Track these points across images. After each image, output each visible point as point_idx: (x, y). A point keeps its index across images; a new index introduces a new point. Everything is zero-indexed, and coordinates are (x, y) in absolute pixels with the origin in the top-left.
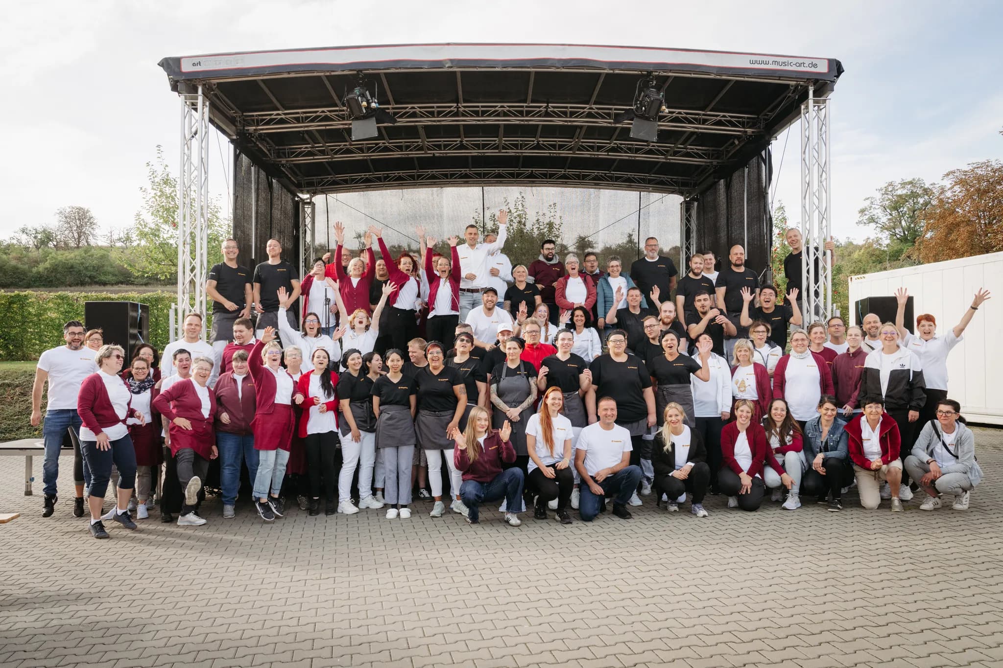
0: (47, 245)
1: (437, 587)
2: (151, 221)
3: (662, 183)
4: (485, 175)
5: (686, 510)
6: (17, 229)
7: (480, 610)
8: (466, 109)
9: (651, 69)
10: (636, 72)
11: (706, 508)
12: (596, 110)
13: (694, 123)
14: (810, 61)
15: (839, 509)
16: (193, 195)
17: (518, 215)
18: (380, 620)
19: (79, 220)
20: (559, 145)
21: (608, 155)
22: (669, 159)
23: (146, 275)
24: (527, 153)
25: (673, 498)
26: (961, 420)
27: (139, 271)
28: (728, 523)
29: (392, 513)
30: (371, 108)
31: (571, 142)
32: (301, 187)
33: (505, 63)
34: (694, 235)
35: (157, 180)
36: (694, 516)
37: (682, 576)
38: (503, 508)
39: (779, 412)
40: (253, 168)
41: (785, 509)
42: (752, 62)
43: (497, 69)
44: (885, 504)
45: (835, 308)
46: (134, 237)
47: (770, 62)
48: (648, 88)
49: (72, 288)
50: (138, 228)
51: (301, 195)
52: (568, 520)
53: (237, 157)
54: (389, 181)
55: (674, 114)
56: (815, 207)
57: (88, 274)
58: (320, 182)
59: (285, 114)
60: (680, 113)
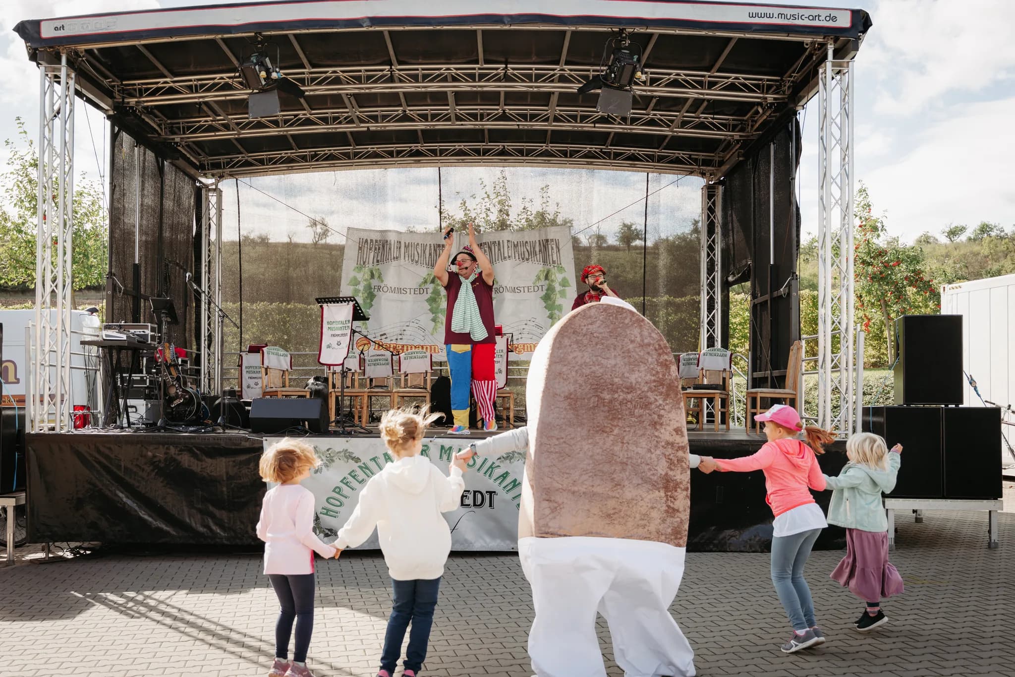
3: (677, 161)
4: (442, 152)
8: (403, 73)
9: (622, 25)
10: (604, 29)
12: (569, 73)
13: (699, 88)
14: (827, 13)
17: (499, 202)
20: (530, 114)
21: (597, 127)
22: (676, 132)
24: (492, 125)
30: (271, 79)
31: (545, 111)
32: (203, 170)
34: (719, 230)
40: (137, 149)
42: (751, 16)
43: (429, 28)
47: (776, 15)
48: (620, 50)
51: (203, 180)
53: (114, 137)
54: (317, 160)
55: (671, 77)
58: (228, 163)
59: (174, 82)
60: (678, 75)
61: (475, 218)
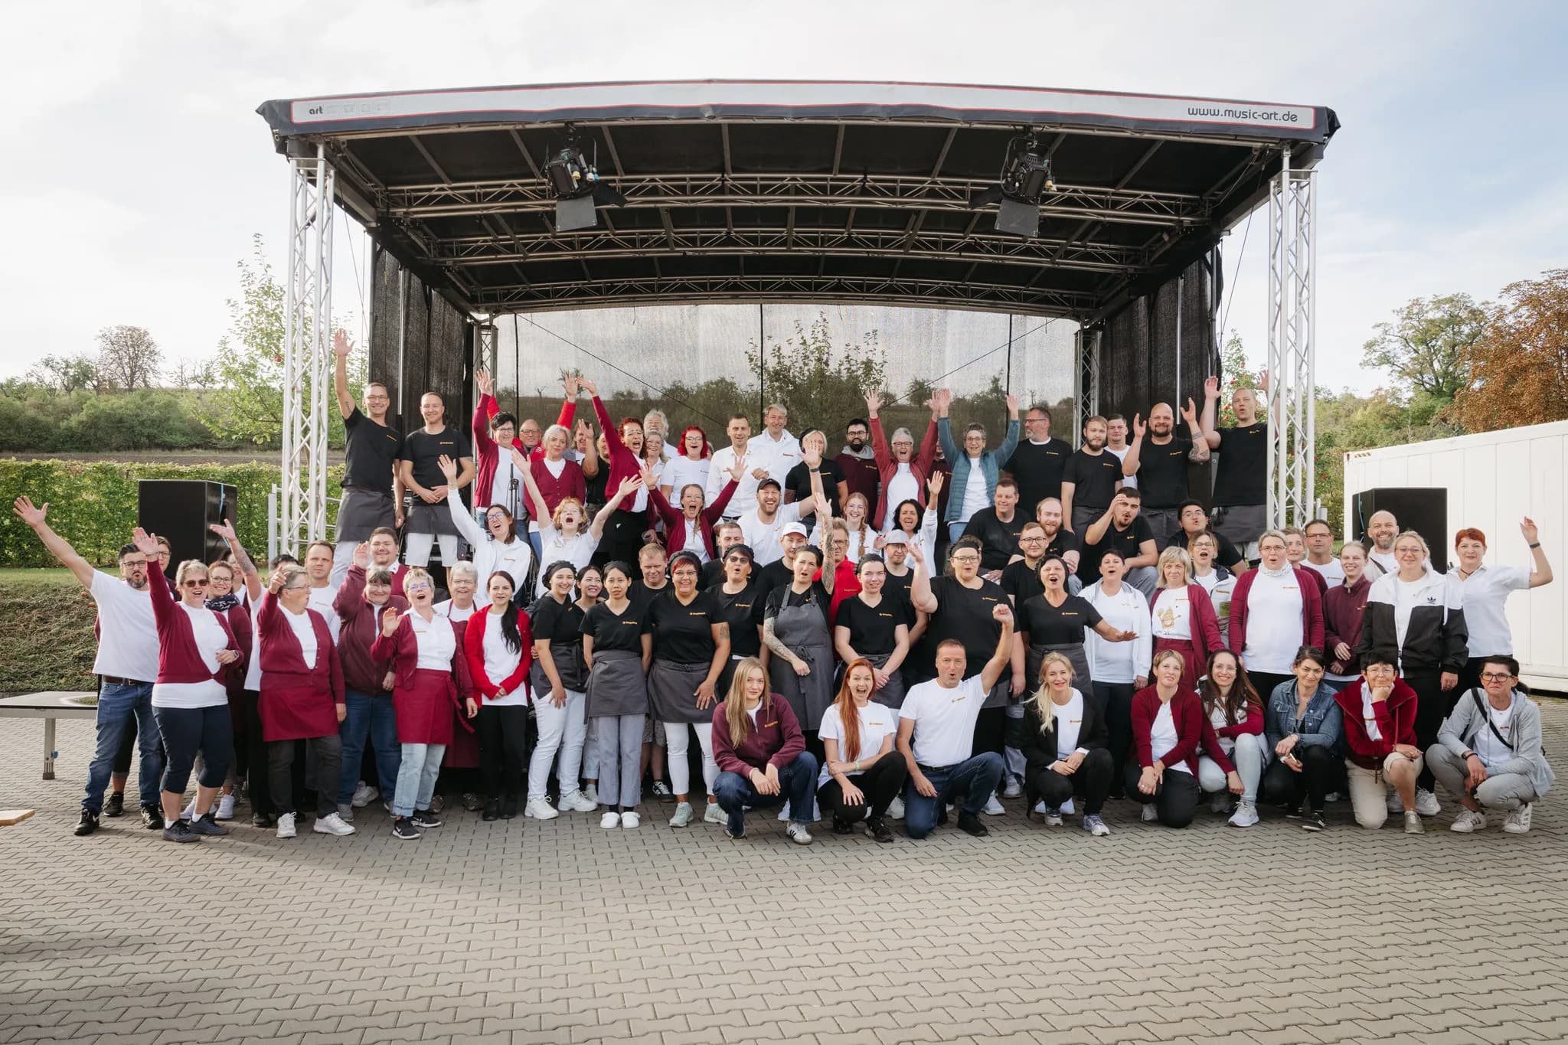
0: (82, 386)
1: (677, 939)
2: (242, 351)
3: (1045, 300)
4: (765, 286)
5: (1075, 824)
6: (38, 361)
7: (744, 977)
8: (736, 183)
9: (1031, 122)
10: (1006, 127)
11: (1107, 821)
12: (942, 186)
13: (1098, 208)
14: (1286, 110)
15: (1320, 826)
16: (309, 312)
17: (817, 349)
18: (587, 992)
19: (133, 346)
20: (883, 239)
21: (960, 256)
22: (1058, 264)
23: (234, 437)
24: (832, 251)
25: (1054, 805)
26: (1521, 687)
27: (223, 430)
28: (1140, 847)
29: (609, 819)
30: (587, 182)
31: (902, 235)
32: (476, 302)
33: (799, 110)
34: (1095, 384)
35: (254, 287)
36: (1086, 834)
37: (1065, 930)
38: (784, 815)
39: (1224, 671)
40: (401, 273)
41: (1233, 825)
42: (1191, 112)
43: (785, 121)
44: (1395, 820)
45: (1319, 506)
46: (217, 376)
47: (1222, 112)
48: (1025, 152)
49: (120, 454)
50: (223, 363)
51: (475, 315)
52: (888, 837)
53: (376, 256)
54: (614, 294)
55: (1066, 193)
56: (1289, 344)
57: (146, 431)
58: (505, 295)
59: (452, 189)
60: (1075, 191)
61: (790, 368)
